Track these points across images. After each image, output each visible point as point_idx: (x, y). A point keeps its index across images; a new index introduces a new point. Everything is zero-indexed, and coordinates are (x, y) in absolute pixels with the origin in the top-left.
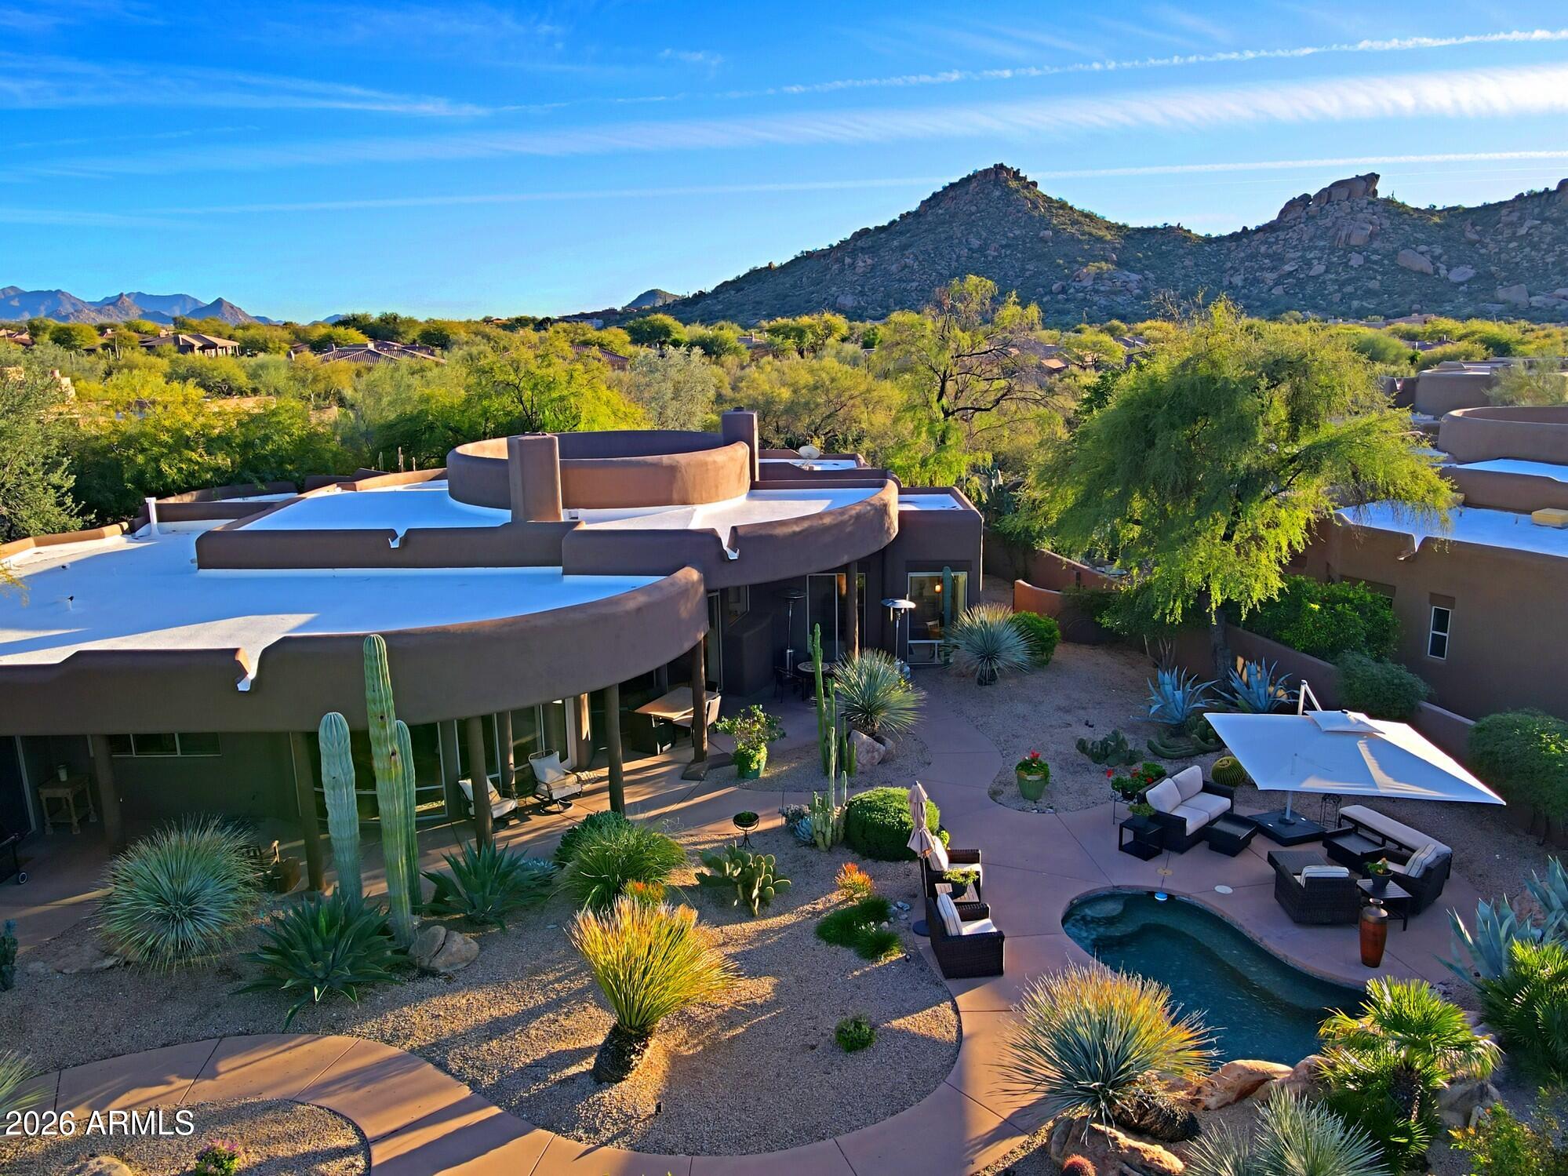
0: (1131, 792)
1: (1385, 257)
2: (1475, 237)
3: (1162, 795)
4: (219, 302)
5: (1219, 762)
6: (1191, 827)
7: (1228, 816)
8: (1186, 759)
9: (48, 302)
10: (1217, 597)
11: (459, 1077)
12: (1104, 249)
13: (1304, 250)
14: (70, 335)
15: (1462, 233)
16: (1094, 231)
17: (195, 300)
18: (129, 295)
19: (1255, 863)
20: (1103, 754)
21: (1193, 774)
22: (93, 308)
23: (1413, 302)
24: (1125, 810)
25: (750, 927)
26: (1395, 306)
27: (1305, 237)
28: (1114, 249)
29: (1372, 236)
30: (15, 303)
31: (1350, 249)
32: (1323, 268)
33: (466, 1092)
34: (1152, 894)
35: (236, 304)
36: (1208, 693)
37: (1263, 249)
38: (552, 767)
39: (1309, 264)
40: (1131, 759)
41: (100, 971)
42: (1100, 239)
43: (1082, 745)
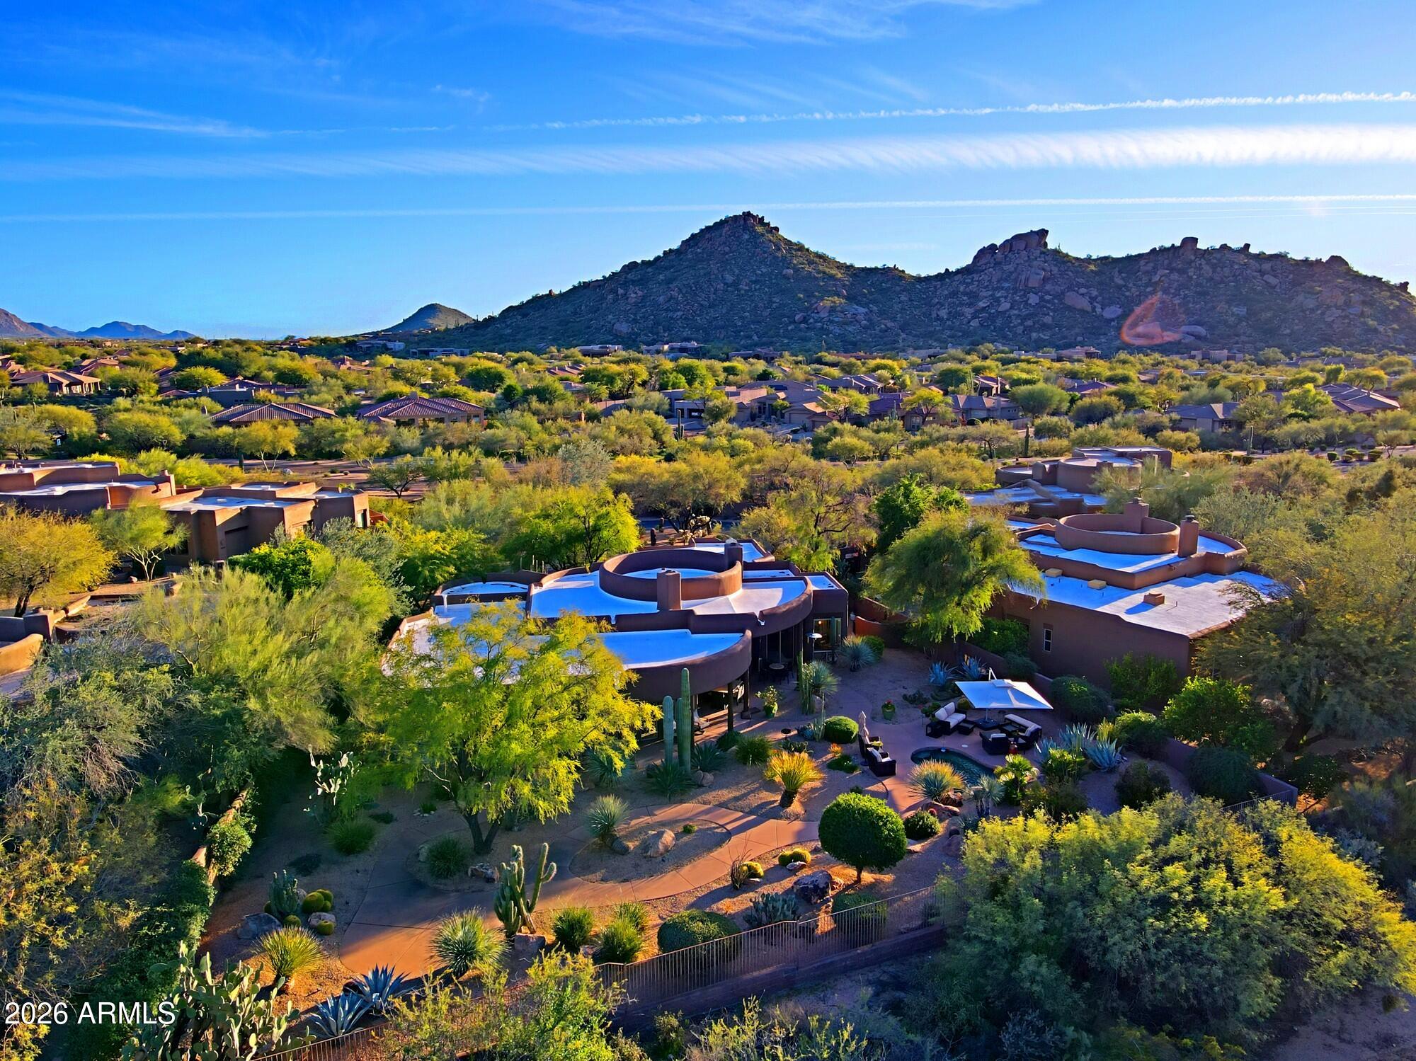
0: (930, 713)
1: (1055, 297)
2: (1120, 282)
3: (941, 714)
5: (961, 700)
6: (952, 725)
7: (965, 721)
8: (947, 700)
10: (956, 631)
11: (736, 809)
12: (835, 285)
13: (994, 289)
15: (1112, 279)
16: (827, 270)
19: (976, 737)
20: (914, 700)
21: (951, 705)
23: (1077, 335)
24: (927, 721)
26: (1065, 337)
27: (994, 280)
28: (844, 286)
29: (1045, 280)
31: (1028, 290)
32: (1008, 305)
36: (955, 672)
37: (962, 289)
39: (997, 300)
40: (925, 701)
42: (832, 277)
43: (905, 697)
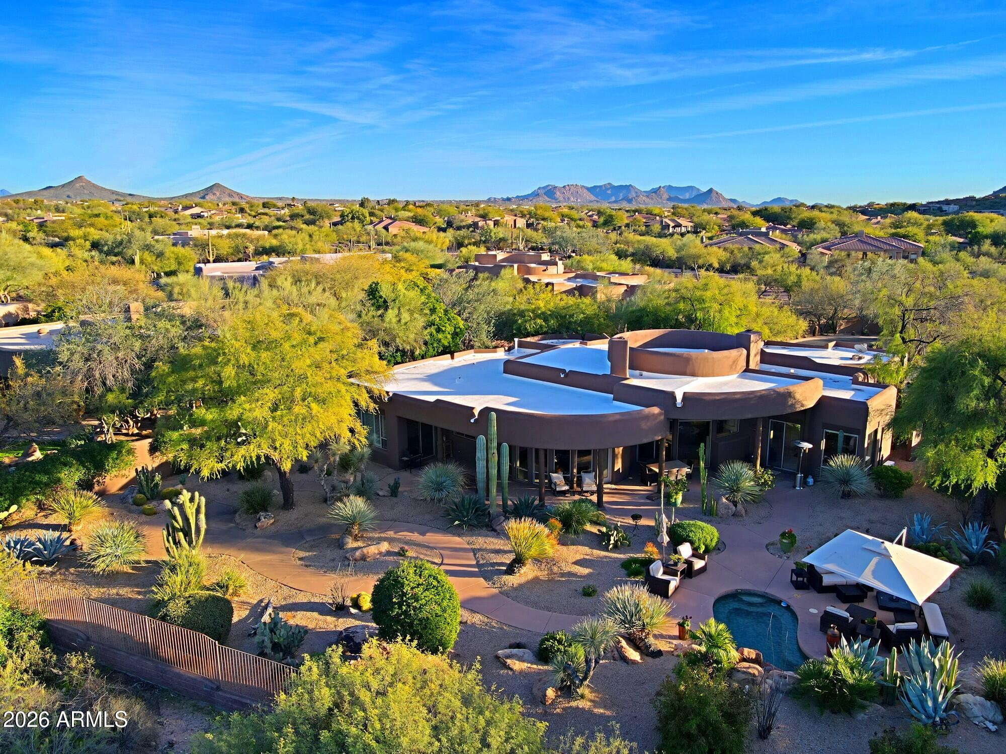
4: (711, 190)
6: (825, 583)
9: (625, 191)
11: (476, 559)
14: (612, 218)
17: (698, 189)
18: (664, 187)
22: (645, 194)
25: (603, 553)
30: (609, 192)
33: (474, 563)
34: (781, 601)
35: (719, 192)
38: (590, 478)
41: (418, 500)
